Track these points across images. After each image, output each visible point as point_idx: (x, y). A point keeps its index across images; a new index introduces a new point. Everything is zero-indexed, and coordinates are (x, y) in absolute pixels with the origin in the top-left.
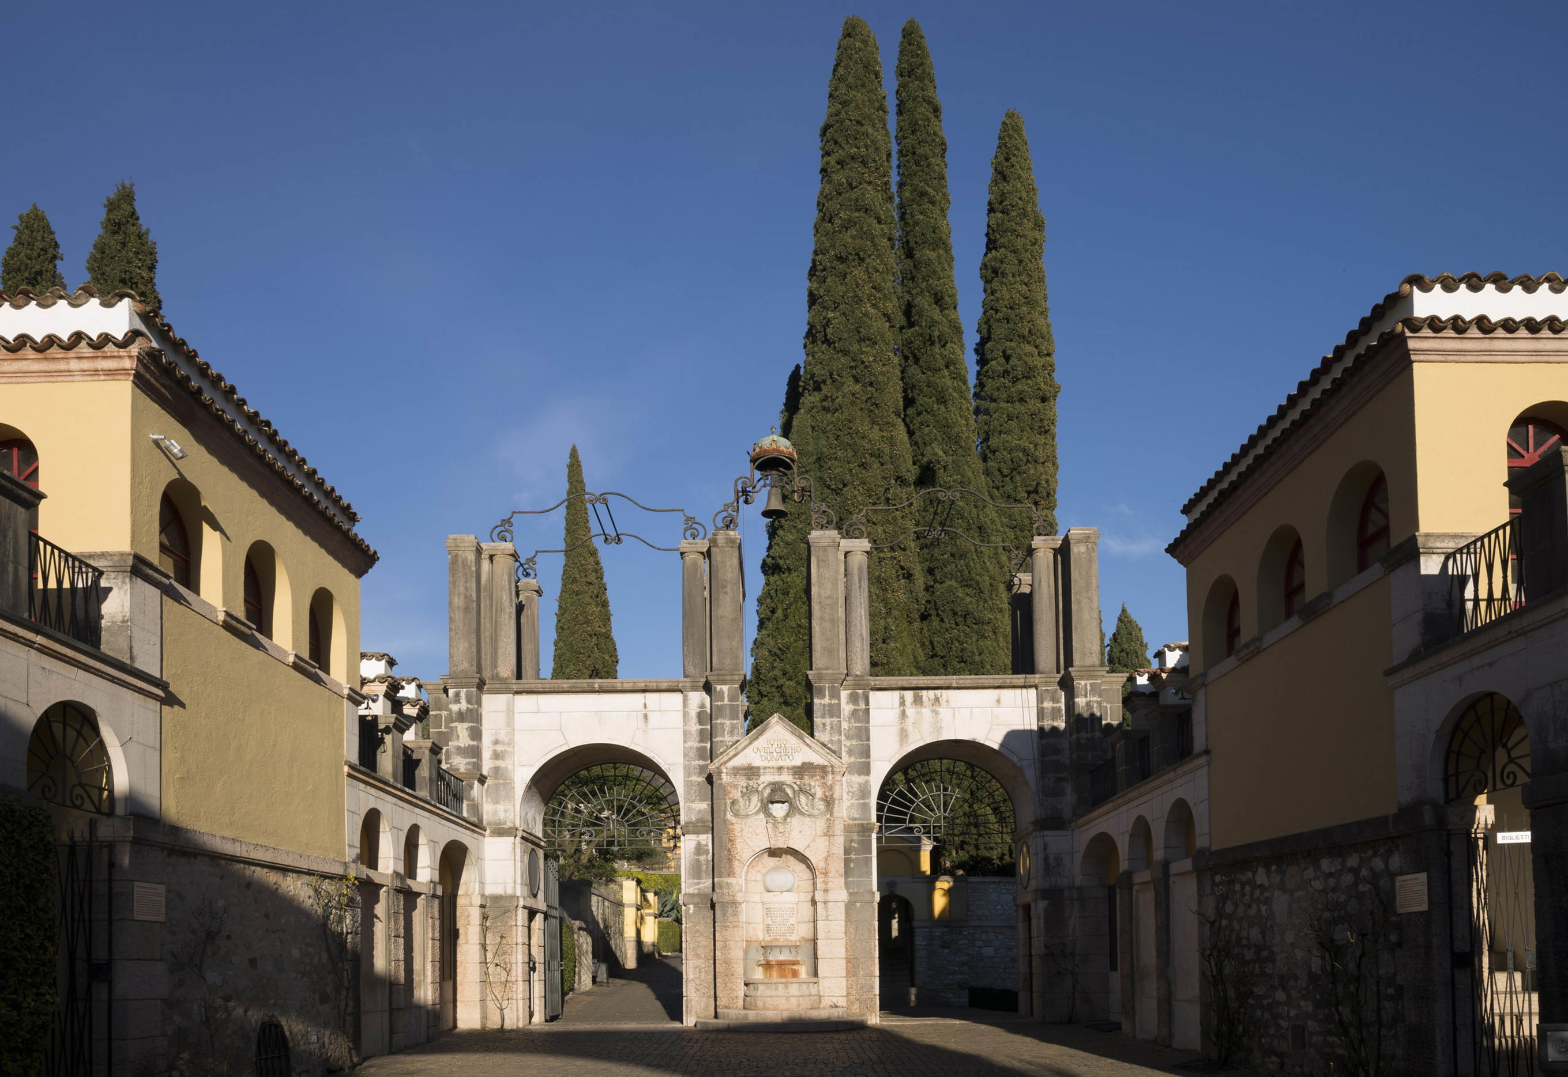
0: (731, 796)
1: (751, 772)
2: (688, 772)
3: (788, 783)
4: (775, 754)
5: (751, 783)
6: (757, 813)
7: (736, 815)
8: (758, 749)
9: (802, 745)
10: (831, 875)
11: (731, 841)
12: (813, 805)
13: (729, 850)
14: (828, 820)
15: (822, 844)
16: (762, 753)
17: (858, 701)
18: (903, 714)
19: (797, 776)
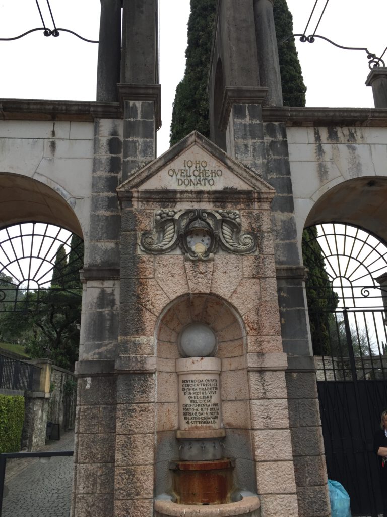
0: (142, 226)
1: (167, 197)
2: (95, 206)
3: (209, 211)
4: (193, 178)
5: (166, 210)
6: (172, 248)
7: (148, 250)
8: (174, 171)
9: (223, 168)
10: (265, 331)
11: (141, 284)
12: (238, 239)
13: (138, 297)
14: (257, 257)
15: (250, 289)
16: (179, 177)
17: (275, 134)
18: (320, 150)
19: (218, 204)
